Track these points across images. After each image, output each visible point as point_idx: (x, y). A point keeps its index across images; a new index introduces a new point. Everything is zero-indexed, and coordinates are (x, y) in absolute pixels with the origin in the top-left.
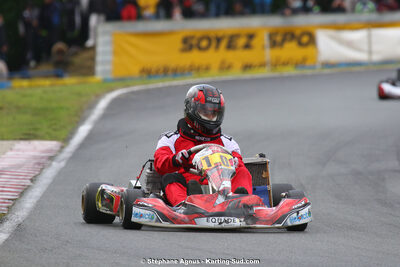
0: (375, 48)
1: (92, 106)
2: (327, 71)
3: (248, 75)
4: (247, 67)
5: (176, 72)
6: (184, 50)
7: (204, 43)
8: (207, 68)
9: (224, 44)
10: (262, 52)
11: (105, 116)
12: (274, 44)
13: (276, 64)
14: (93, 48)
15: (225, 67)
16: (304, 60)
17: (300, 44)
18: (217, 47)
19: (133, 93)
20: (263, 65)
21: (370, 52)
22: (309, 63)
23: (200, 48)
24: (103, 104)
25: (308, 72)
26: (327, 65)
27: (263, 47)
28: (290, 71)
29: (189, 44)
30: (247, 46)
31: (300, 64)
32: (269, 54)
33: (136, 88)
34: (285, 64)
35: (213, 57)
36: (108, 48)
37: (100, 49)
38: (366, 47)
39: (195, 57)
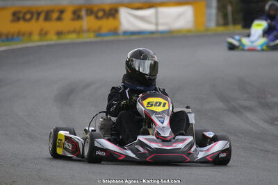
0: (161, 21)
4: (59, 34)
6: (13, 21)
7: (28, 16)
9: (42, 17)
13: (79, 32)
15: (43, 34)
16: (100, 28)
17: (97, 17)
18: (38, 19)
21: (157, 24)
23: (25, 20)
30: (59, 19)
35: (34, 26)
38: (153, 20)
39: (22, 26)
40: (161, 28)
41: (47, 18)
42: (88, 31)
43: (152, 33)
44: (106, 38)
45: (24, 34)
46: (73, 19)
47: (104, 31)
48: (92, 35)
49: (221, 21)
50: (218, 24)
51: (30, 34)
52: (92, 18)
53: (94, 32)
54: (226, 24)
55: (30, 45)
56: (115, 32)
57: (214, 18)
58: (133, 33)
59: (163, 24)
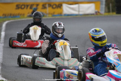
0: (81, 10)
9: (29, 7)
16: (54, 13)
17: (53, 8)
18: (27, 8)
19: (12, 22)
21: (79, 11)
29: (18, 7)
38: (77, 10)
39: (20, 11)
40: (81, 13)
41: (31, 8)
42: (49, 14)
43: (76, 15)
44: (57, 17)
45: (21, 15)
46: (42, 8)
47: (56, 14)
48: (50, 15)
49: (107, 11)
50: (105, 12)
51: (24, 15)
52: (51, 8)
53: (52, 14)
54: (109, 12)
55: (23, 19)
56: (60, 14)
57: (104, 9)
58: (68, 15)
59: (81, 11)
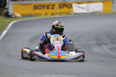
0: (90, 9)
1: (7, 25)
2: (76, 15)
3: (53, 16)
4: (52, 14)
5: (32, 16)
6: (34, 9)
7: (40, 7)
8: (41, 14)
9: (46, 7)
10: (57, 10)
11: (11, 28)
12: (60, 8)
13: (61, 13)
14: (8, 9)
15: (46, 14)
18: (44, 8)
20: (57, 14)
21: (88, 10)
22: (70, 13)
23: (39, 9)
24: (10, 25)
25: (70, 16)
26: (76, 14)
27: (57, 8)
28: (65, 15)
29: (36, 7)
30: (53, 8)
31: (68, 13)
32: (59, 10)
33: (20, 20)
34: (63, 13)
35: (42, 11)
36: (12, 9)
37: (10, 9)
38: (87, 9)
39: (37, 11)
40: (90, 11)
41: (48, 8)
45: (38, 15)
